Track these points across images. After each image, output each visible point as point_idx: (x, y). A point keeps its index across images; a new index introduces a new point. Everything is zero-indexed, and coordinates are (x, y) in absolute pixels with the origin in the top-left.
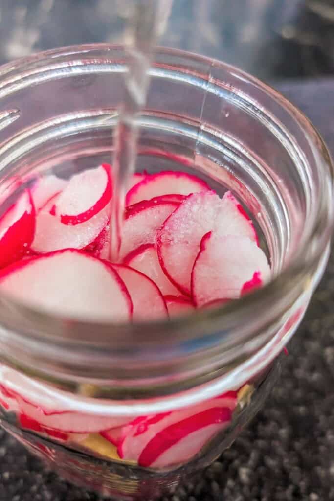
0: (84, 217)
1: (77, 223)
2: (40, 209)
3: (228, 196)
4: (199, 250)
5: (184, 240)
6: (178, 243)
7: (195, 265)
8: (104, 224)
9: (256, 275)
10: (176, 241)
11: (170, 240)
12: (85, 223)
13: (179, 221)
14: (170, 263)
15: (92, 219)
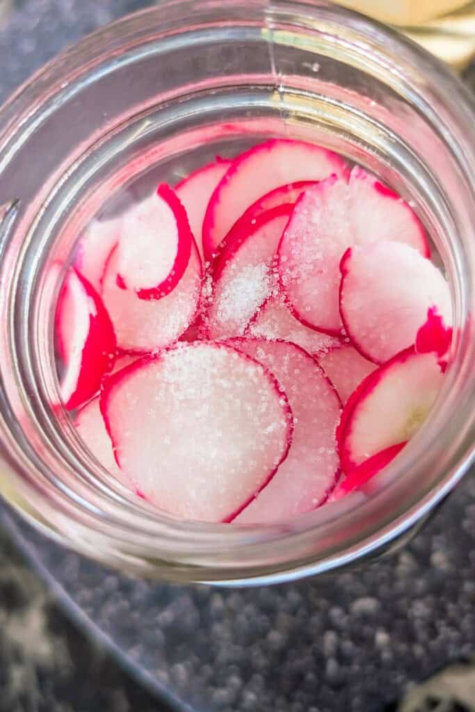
0: (167, 287)
1: (161, 297)
2: (101, 281)
3: (357, 177)
4: (340, 276)
5: (316, 270)
6: (308, 279)
7: (340, 298)
8: (196, 289)
9: (431, 312)
10: (304, 276)
11: (296, 279)
12: (171, 294)
13: (299, 244)
14: (308, 309)
15: (178, 286)
